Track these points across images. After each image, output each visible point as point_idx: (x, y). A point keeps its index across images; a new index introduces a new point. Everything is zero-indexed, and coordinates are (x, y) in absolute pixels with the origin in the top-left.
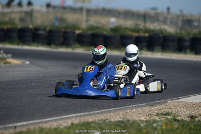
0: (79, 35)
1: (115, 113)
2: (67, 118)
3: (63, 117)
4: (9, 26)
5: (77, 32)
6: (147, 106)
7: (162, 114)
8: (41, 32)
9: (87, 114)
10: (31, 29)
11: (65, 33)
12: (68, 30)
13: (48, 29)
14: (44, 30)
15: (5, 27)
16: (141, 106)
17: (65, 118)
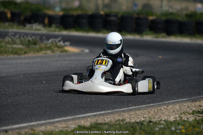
0: (152, 21)
1: (145, 111)
2: (82, 117)
3: (77, 116)
4: (79, 12)
5: (151, 18)
6: (188, 101)
7: (199, 112)
8: (113, 18)
9: (109, 112)
10: (102, 15)
11: (137, 19)
12: (142, 16)
13: (120, 15)
14: (116, 15)
15: (75, 13)
16: (182, 101)
17: (79, 118)
